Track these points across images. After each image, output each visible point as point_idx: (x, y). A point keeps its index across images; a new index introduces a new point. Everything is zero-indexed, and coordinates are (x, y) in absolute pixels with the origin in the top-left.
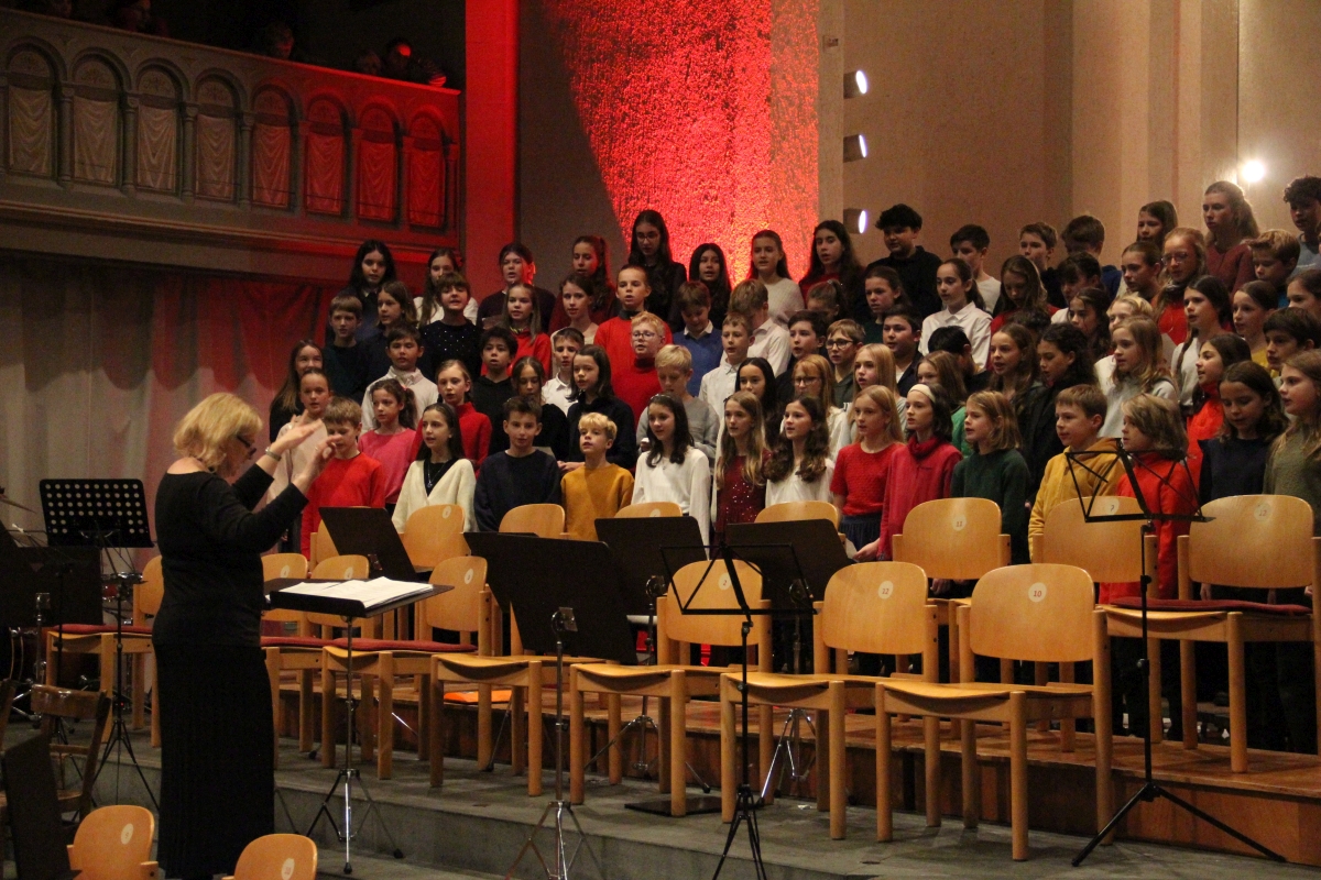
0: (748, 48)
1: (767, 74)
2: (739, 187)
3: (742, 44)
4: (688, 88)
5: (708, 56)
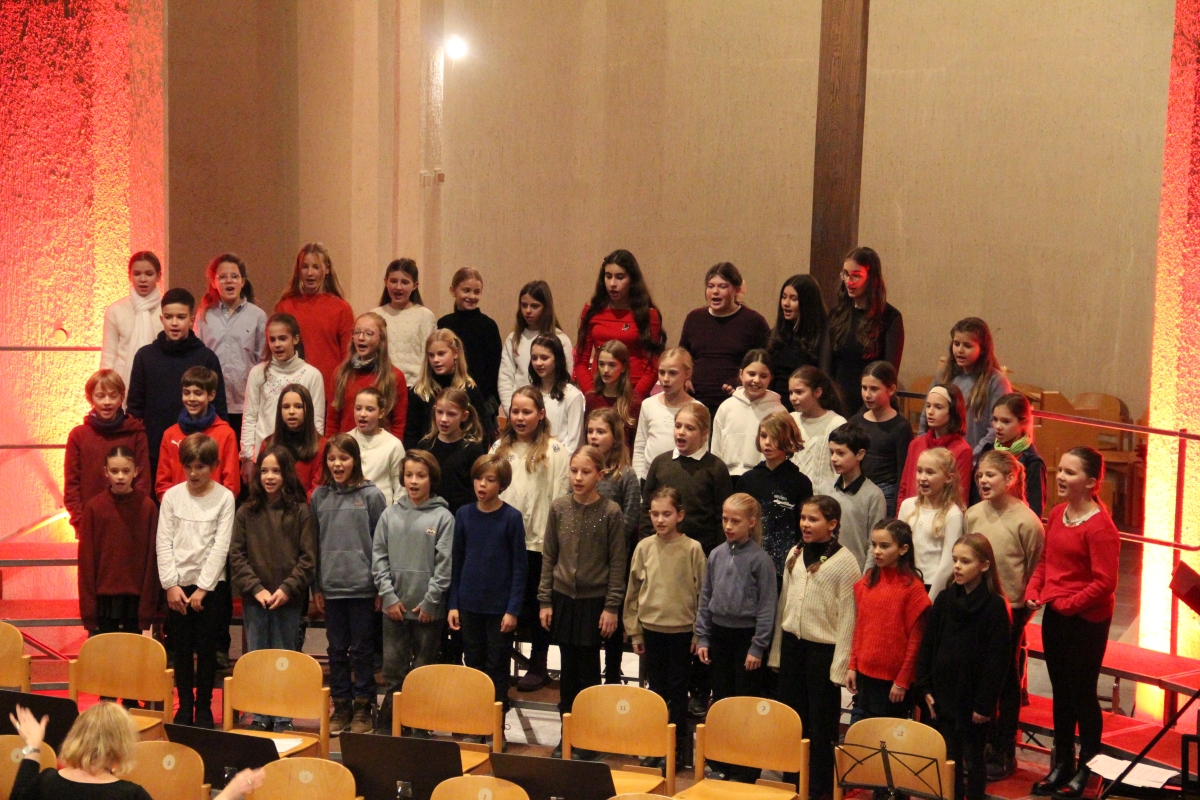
0: (105, 21)
1: (126, 50)
2: (98, 169)
3: (99, 16)
4: (25, 48)
5: (53, 20)
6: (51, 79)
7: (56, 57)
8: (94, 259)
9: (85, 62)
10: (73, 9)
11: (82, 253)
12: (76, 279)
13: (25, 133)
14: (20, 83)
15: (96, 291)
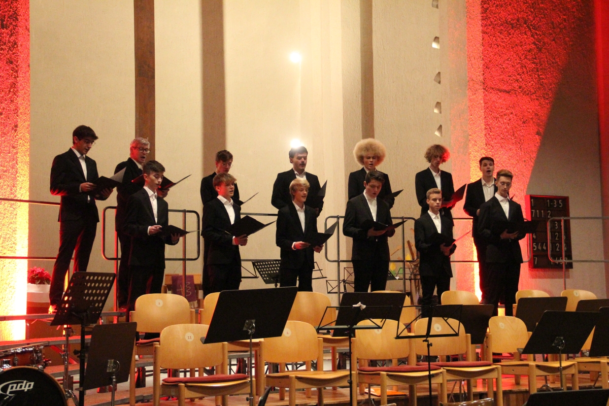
0: (22, 34)
3: (20, 30)
8: (17, 160)
9: (14, 54)
10: (6, 24)
11: (10, 157)
12: (5, 171)
15: (18, 178)
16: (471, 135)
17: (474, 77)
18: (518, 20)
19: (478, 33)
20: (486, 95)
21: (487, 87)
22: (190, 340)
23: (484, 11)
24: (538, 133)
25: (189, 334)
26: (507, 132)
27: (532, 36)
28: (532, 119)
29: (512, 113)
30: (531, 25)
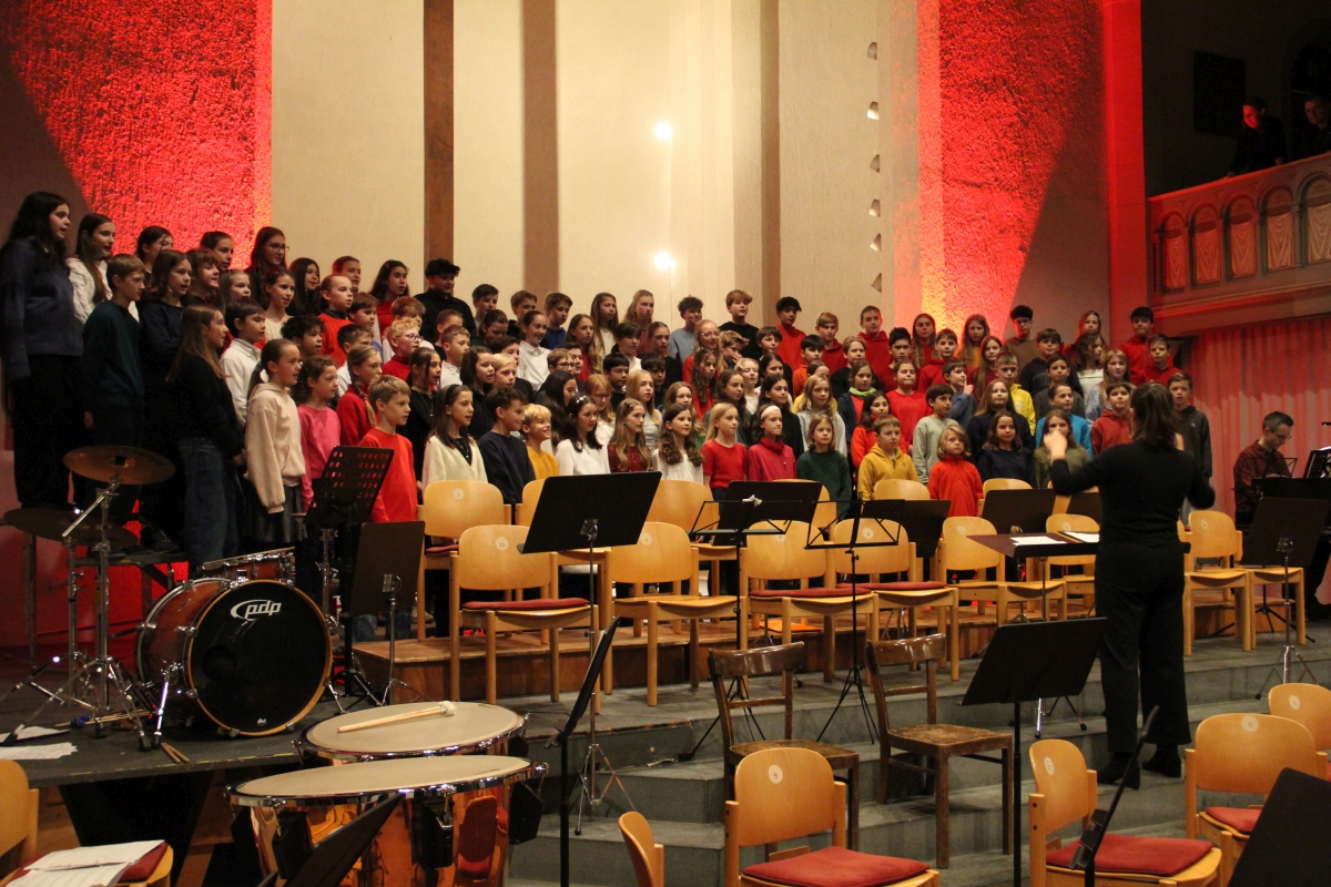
4: (194, 110)
5: (221, 90)
6: (218, 136)
7: (224, 120)
9: (248, 126)
10: (239, 83)
13: (192, 179)
14: (189, 137)
16: (923, 250)
17: (929, 162)
18: (994, 80)
19: (935, 97)
20: (946, 190)
21: (948, 178)
22: (502, 549)
23: (945, 64)
24: (1021, 248)
25: (501, 540)
26: (977, 245)
27: (1015, 103)
28: (1013, 226)
29: (984, 218)
30: (1014, 87)
